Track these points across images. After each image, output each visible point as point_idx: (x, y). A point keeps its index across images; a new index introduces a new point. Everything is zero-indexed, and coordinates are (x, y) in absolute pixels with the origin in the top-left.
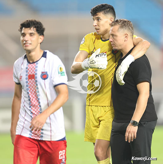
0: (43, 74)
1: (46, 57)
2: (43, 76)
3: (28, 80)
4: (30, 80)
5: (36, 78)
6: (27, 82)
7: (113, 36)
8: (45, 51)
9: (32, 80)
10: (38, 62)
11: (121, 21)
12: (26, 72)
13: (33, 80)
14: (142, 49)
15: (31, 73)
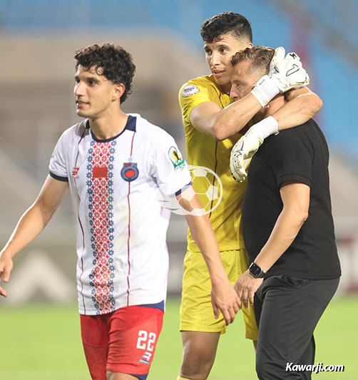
0: (126, 169)
1: (134, 129)
2: (126, 171)
3: (93, 179)
4: (96, 179)
5: (111, 175)
6: (89, 183)
7: (238, 85)
8: (133, 115)
9: (100, 179)
10: (117, 140)
11: (257, 49)
12: (89, 161)
13: (103, 179)
14: (300, 110)
15: (101, 163)
